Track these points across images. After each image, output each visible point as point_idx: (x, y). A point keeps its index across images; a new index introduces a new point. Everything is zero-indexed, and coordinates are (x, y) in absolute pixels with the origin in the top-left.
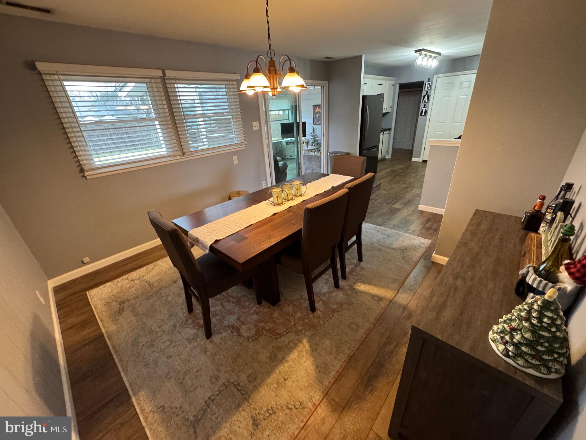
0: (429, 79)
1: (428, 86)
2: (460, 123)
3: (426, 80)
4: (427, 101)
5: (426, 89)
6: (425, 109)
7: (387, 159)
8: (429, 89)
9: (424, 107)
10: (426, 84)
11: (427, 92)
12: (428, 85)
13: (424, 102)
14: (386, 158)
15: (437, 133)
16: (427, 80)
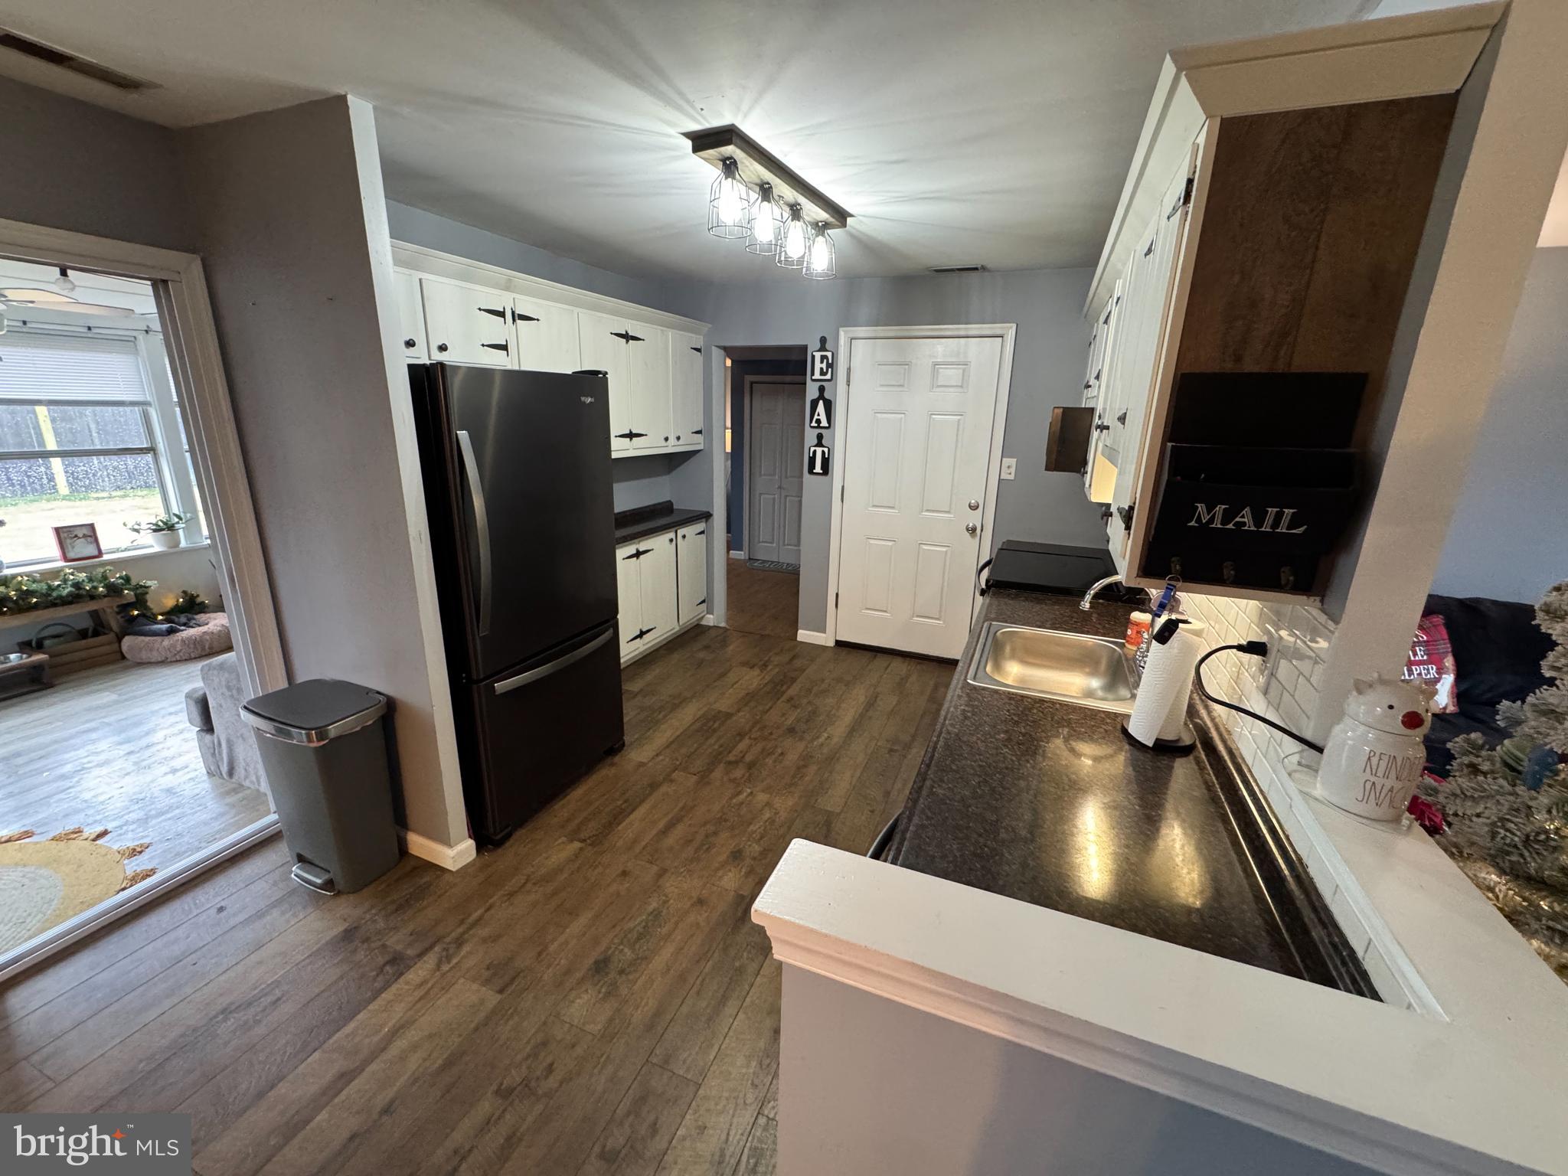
0: (823, 340)
1: (824, 366)
2: (948, 512)
3: (813, 345)
4: (824, 423)
5: (817, 376)
6: (823, 452)
7: (709, 628)
8: (828, 376)
9: (820, 444)
10: (813, 357)
11: (822, 389)
12: (822, 362)
13: (814, 424)
14: (704, 623)
15: (872, 542)
16: (818, 346)
